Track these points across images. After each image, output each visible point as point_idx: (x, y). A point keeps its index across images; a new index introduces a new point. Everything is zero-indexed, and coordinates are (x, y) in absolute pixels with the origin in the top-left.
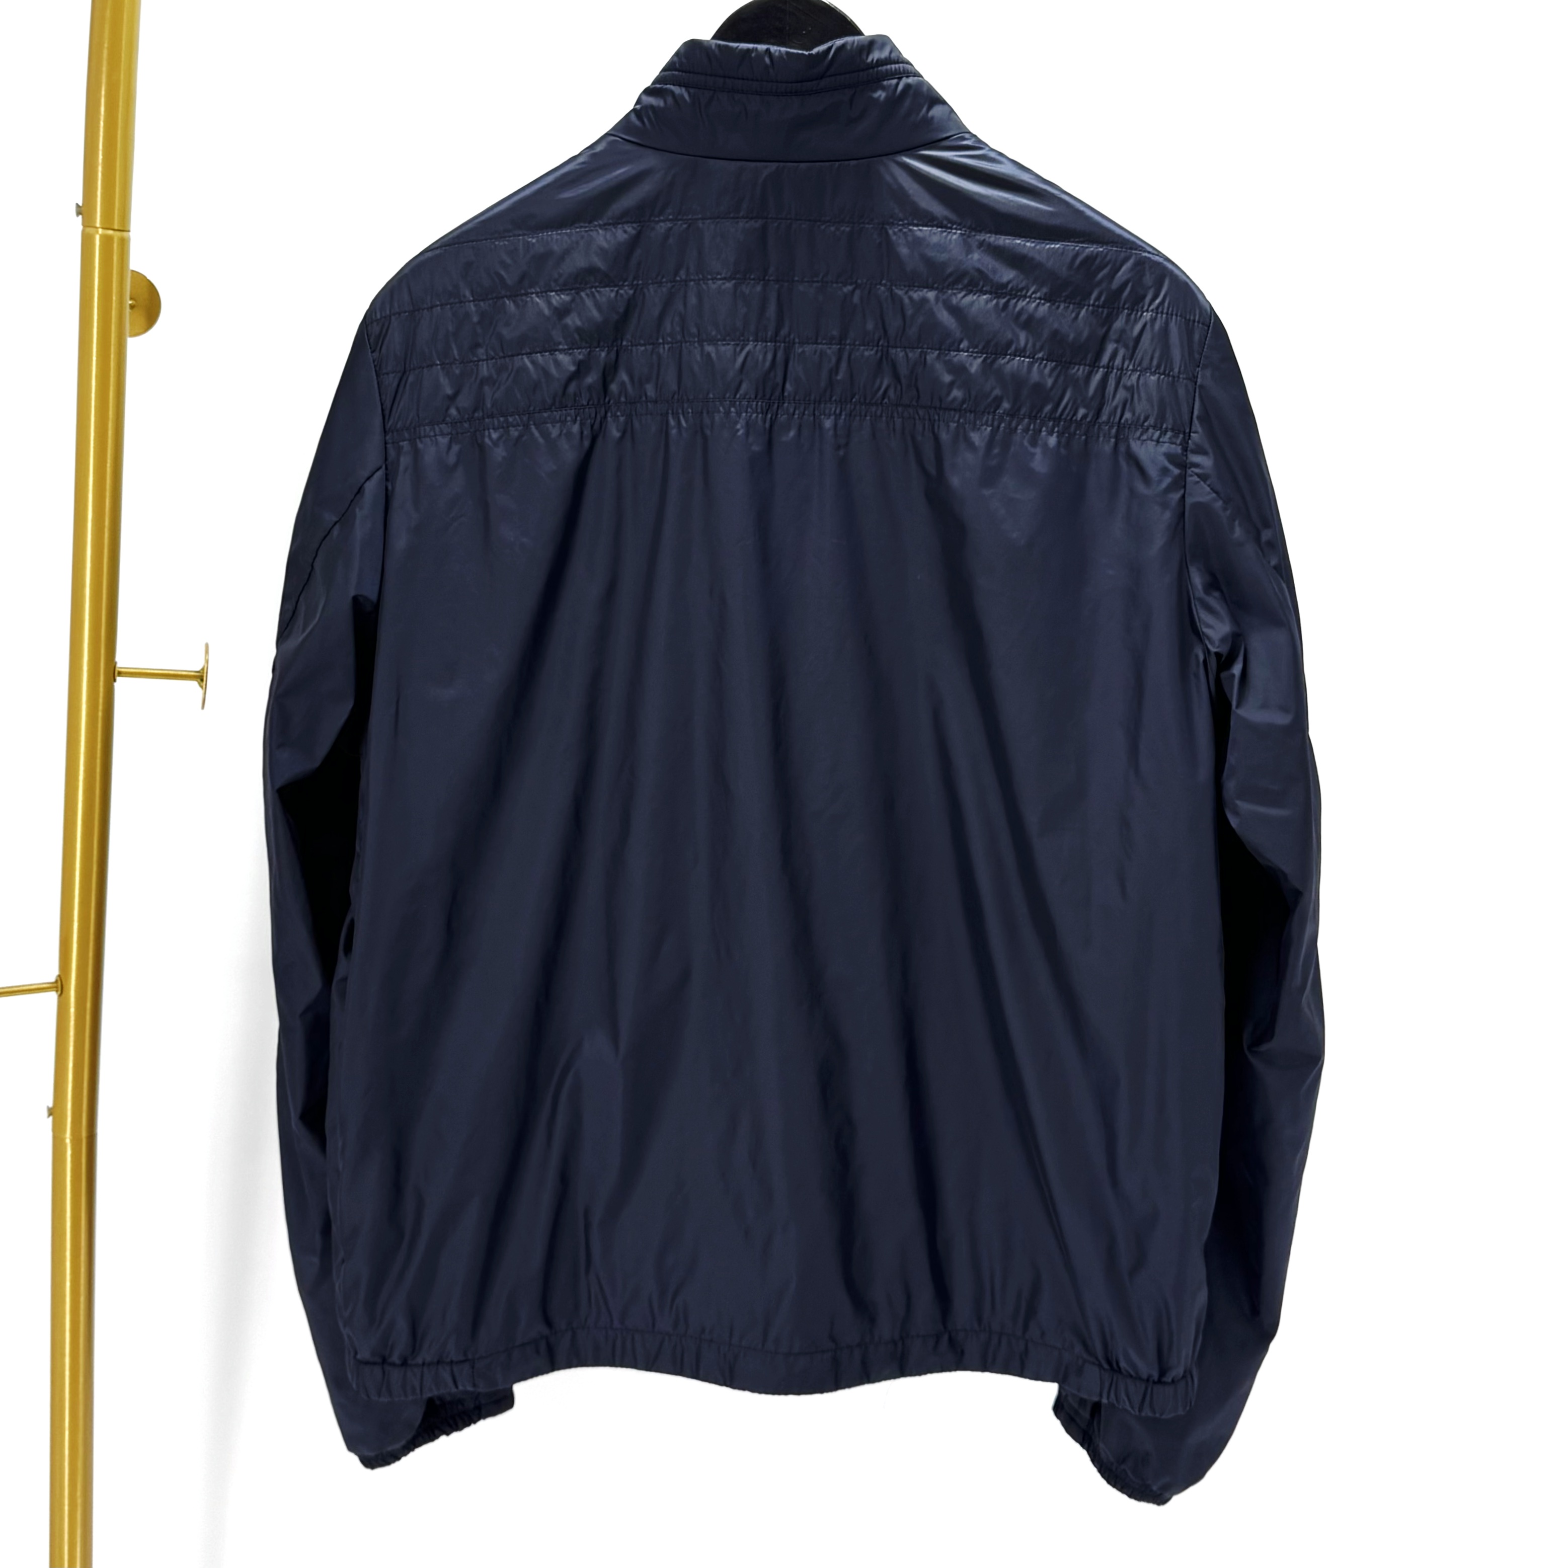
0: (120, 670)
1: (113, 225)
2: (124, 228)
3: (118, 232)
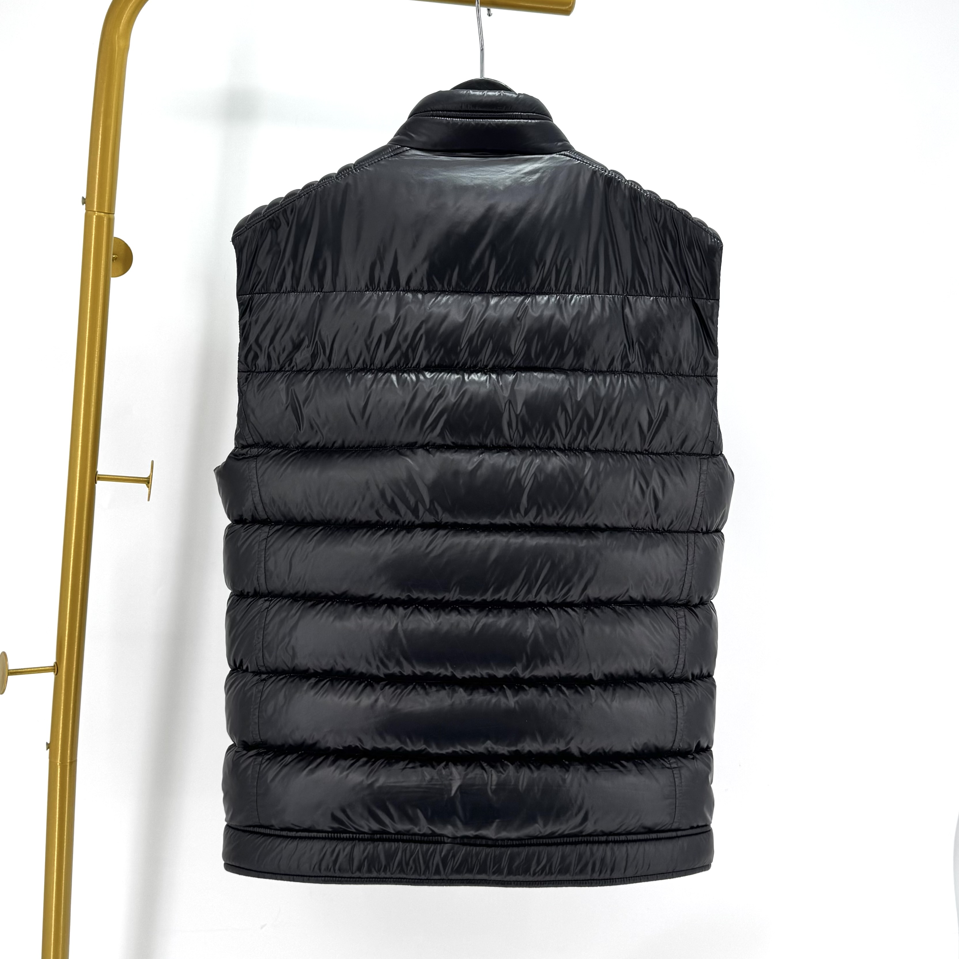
0: (99, 476)
1: (104, 209)
2: (111, 212)
3: (107, 215)
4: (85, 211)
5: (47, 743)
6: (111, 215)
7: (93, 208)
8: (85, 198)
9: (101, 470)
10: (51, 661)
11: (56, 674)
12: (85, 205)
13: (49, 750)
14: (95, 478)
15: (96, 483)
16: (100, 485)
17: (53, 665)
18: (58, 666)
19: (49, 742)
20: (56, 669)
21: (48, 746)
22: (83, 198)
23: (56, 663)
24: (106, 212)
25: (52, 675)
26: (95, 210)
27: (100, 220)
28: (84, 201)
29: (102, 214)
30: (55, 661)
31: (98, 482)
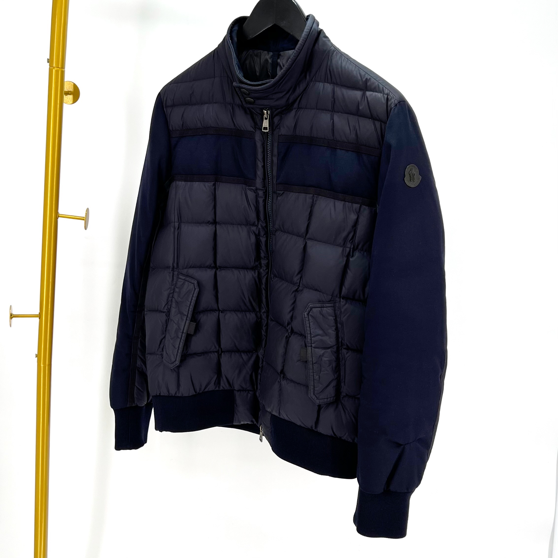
0: (59, 215)
1: (59, 66)
2: (63, 67)
3: (61, 69)
4: (49, 66)
5: (36, 354)
6: (63, 69)
7: (53, 65)
8: (49, 58)
9: (60, 211)
10: (37, 312)
11: (39, 319)
12: (49, 63)
13: (37, 358)
14: (57, 216)
15: (58, 219)
16: (60, 219)
17: (38, 314)
18: (40, 315)
19: (37, 354)
20: (40, 316)
21: (37, 356)
22: (48, 59)
23: (39, 313)
24: (60, 67)
25: (37, 319)
26: (54, 66)
27: (57, 72)
28: (48, 61)
29: (58, 69)
30: (39, 312)
31: (59, 218)
